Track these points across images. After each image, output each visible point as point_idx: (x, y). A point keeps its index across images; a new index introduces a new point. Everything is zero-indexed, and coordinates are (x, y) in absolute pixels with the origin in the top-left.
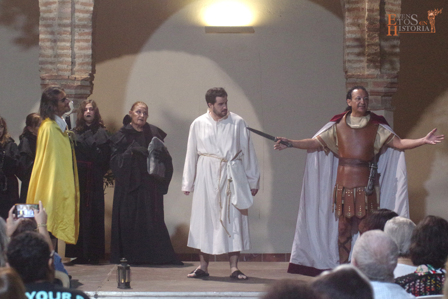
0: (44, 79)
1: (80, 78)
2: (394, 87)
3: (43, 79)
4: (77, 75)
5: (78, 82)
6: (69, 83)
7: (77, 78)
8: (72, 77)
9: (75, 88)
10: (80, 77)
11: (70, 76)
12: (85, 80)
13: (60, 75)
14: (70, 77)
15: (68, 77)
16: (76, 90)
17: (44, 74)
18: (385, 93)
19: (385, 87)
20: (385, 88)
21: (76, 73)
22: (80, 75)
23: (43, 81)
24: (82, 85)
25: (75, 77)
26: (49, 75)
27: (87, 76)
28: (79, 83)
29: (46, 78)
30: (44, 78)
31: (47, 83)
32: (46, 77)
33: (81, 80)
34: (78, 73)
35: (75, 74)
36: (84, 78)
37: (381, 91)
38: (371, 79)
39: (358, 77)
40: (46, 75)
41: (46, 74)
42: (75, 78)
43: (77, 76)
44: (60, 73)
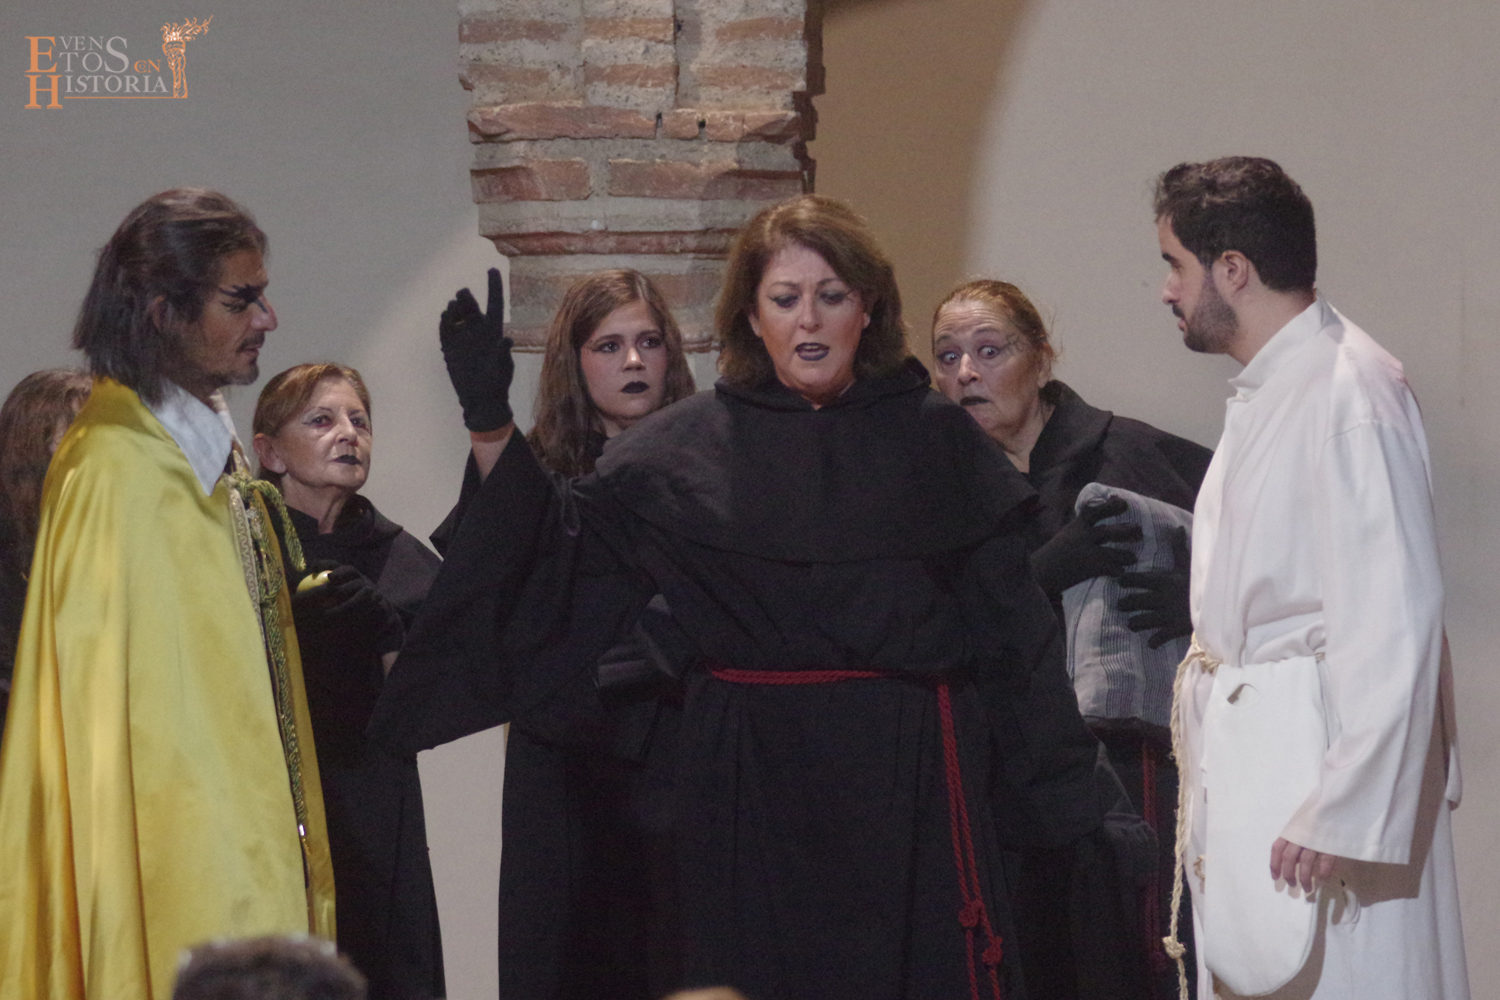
0: (498, 135)
1: (733, 125)
3: (486, 137)
4: (710, 109)
5: (718, 148)
6: (662, 156)
7: (712, 126)
8: (678, 116)
9: (700, 189)
10: (735, 118)
11: (665, 111)
12: (768, 135)
13: (604, 111)
14: (665, 119)
15: (654, 122)
16: (709, 204)
17: (496, 104)
21: (703, 92)
22: (734, 107)
23: (488, 149)
24: (747, 167)
25: (698, 116)
26: (528, 108)
27: (779, 112)
28: (728, 158)
29: (508, 131)
30: (494, 130)
31: (516, 162)
32: (510, 125)
33: (738, 136)
34: (715, 91)
35: (697, 99)
36: (760, 124)
40: (511, 107)
41: (505, 101)
42: (702, 124)
43: (712, 106)
44: (602, 94)
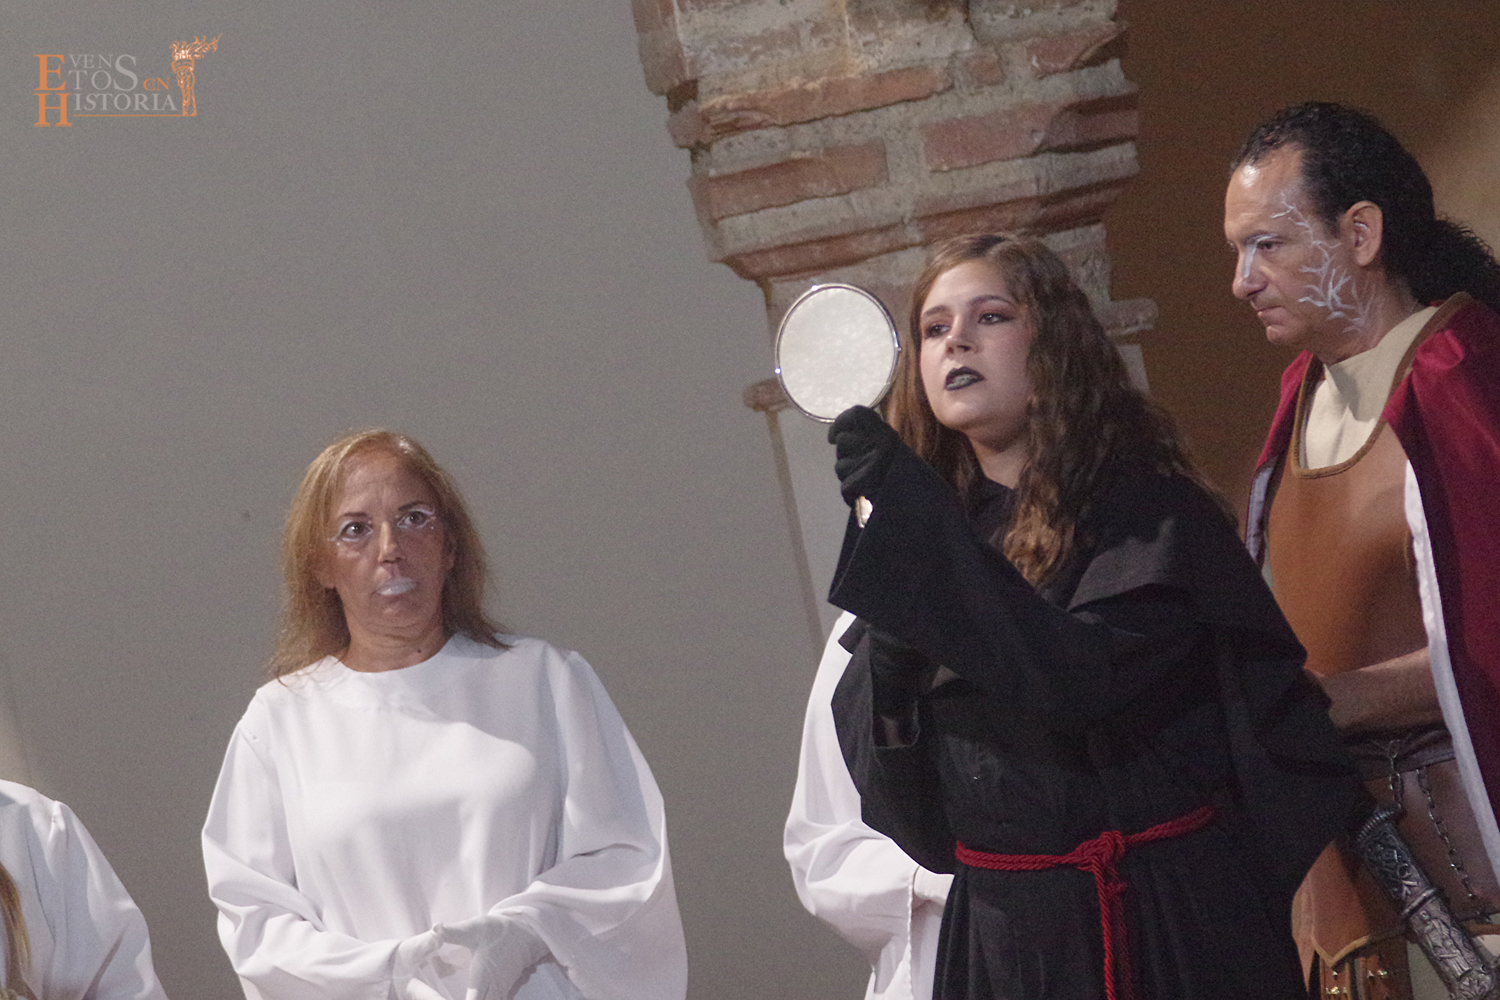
2: (1108, 143)
18: (1045, 201)
19: (1035, 154)
20: (1037, 159)
37: (1010, 194)
38: (902, 108)
39: (795, 111)
